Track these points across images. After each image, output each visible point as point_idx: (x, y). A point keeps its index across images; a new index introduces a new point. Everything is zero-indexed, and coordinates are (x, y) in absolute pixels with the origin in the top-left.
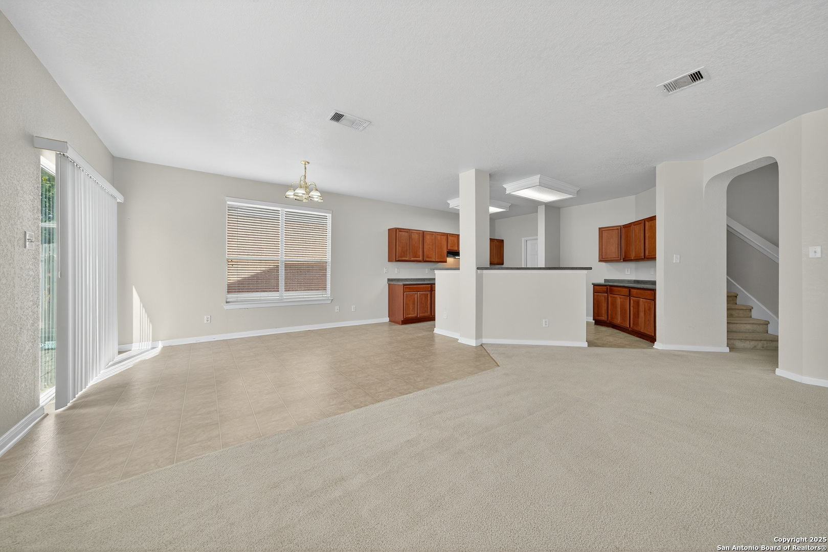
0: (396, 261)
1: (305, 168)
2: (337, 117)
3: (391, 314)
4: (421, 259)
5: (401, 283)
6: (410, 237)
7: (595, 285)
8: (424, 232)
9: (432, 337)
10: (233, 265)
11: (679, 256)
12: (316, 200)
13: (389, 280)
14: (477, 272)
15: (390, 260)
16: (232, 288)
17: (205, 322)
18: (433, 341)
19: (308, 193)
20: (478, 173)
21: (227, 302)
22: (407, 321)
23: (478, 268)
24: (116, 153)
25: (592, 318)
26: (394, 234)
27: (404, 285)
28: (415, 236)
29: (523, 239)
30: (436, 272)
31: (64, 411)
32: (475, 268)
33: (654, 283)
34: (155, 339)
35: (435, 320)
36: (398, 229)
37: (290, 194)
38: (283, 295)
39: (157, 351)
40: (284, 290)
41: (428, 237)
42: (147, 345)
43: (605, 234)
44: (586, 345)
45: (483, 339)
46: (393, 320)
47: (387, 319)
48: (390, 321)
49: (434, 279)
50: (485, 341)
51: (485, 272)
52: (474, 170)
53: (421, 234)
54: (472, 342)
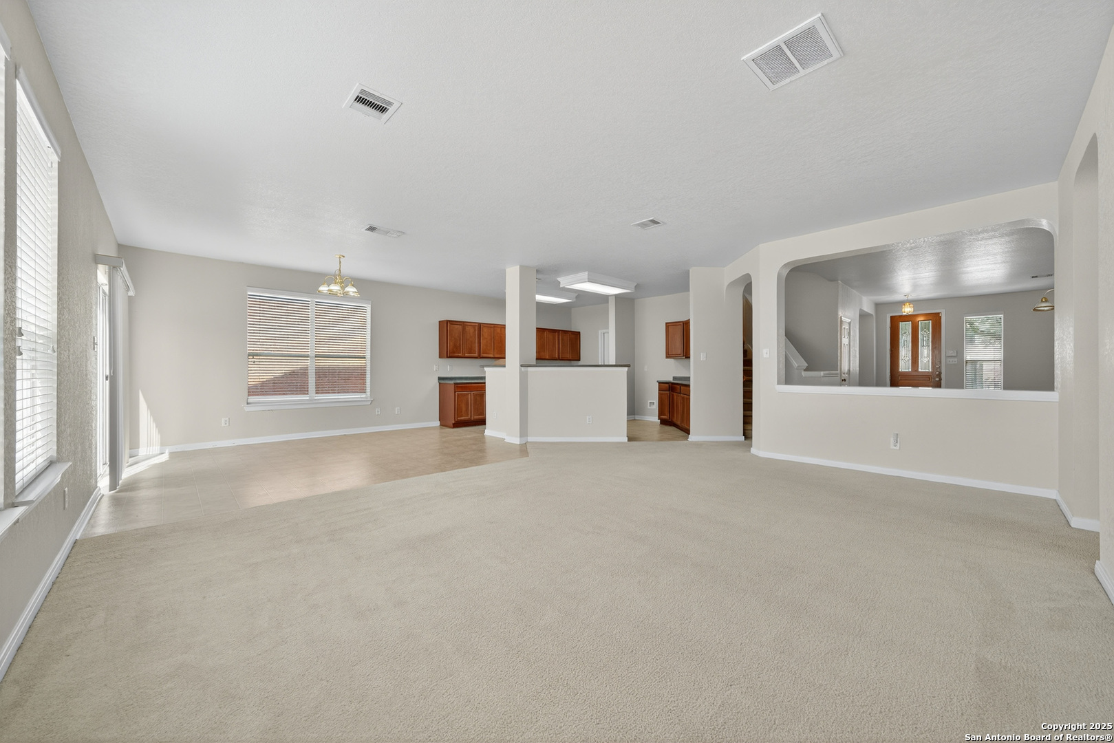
0: (447, 357)
1: (340, 262)
2: (371, 229)
3: (442, 418)
4: (476, 355)
5: (452, 382)
6: (464, 329)
7: (660, 383)
8: (480, 324)
9: (482, 439)
10: (254, 362)
11: (705, 354)
12: (352, 294)
13: (440, 379)
14: (520, 370)
15: (441, 357)
16: (254, 391)
17: (223, 425)
18: (484, 443)
19: (343, 288)
20: (524, 269)
21: (248, 403)
22: (458, 424)
23: (522, 366)
24: (121, 242)
25: (657, 418)
26: (447, 327)
27: (455, 384)
28: (470, 330)
29: (600, 332)
30: (486, 369)
31: (116, 492)
32: (518, 365)
33: (688, 379)
34: (163, 444)
35: (485, 424)
36: (449, 321)
37: (324, 288)
38: (312, 397)
39: (165, 457)
40: (315, 392)
41: (485, 332)
42: (156, 449)
43: (671, 329)
44: (626, 439)
45: (529, 438)
46: (444, 424)
47: (438, 423)
48: (441, 425)
49: (484, 378)
50: (530, 439)
51: (530, 369)
52: (519, 266)
53: (477, 328)
54: (516, 440)
